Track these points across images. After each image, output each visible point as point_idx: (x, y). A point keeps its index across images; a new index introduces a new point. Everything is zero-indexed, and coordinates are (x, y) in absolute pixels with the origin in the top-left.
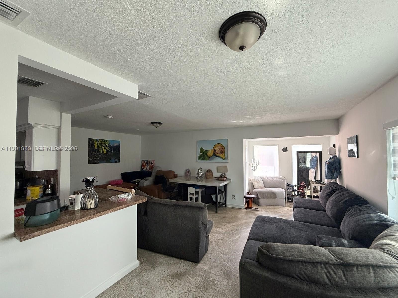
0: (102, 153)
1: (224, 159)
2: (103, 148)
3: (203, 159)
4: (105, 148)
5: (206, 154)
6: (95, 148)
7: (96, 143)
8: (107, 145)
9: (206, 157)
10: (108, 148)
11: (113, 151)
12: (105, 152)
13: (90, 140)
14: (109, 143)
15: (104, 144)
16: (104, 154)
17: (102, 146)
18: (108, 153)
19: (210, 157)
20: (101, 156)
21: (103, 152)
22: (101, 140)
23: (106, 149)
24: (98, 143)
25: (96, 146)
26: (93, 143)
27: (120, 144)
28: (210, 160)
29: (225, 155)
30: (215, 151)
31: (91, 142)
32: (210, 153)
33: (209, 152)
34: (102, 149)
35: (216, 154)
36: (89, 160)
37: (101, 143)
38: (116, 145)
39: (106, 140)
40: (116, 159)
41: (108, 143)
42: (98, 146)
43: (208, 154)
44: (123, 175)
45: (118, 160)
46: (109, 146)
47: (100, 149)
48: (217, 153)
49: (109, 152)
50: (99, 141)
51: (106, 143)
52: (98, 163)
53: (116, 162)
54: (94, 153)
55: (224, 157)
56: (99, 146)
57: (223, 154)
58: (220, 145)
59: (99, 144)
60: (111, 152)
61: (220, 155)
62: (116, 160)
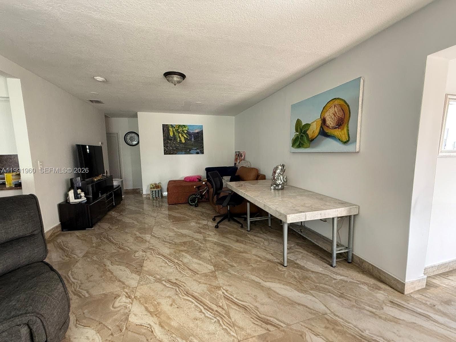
0: (179, 141)
1: (345, 143)
2: (180, 135)
3: (299, 146)
4: (182, 136)
5: (305, 133)
6: (171, 136)
7: (171, 129)
8: (186, 132)
9: (305, 138)
10: (187, 136)
11: (193, 138)
12: (183, 141)
13: (164, 126)
14: (188, 129)
15: (182, 131)
16: (182, 143)
17: (179, 133)
18: (187, 142)
19: (312, 140)
20: (178, 145)
21: (181, 141)
22: (178, 125)
23: (184, 137)
24: (174, 129)
25: (171, 134)
26: (169, 130)
27: (202, 130)
28: (313, 147)
29: (348, 130)
30: (324, 121)
31: (166, 128)
32: (314, 130)
33: (311, 127)
34: (179, 137)
35: (326, 130)
36: (164, 151)
37: (178, 129)
38: (197, 131)
39: (184, 125)
40: (197, 149)
41: (186, 129)
42: (174, 133)
43: (310, 132)
44: (208, 170)
45: (200, 151)
46: (188, 133)
47: (177, 136)
48: (328, 127)
49: (188, 140)
50: (175, 127)
51: (184, 129)
52: (176, 154)
53: (198, 153)
54: (169, 142)
55: (347, 136)
56: (176, 133)
57: (343, 129)
58: (336, 102)
59: (175, 131)
60: (191, 139)
61: (337, 132)
62: (198, 151)
